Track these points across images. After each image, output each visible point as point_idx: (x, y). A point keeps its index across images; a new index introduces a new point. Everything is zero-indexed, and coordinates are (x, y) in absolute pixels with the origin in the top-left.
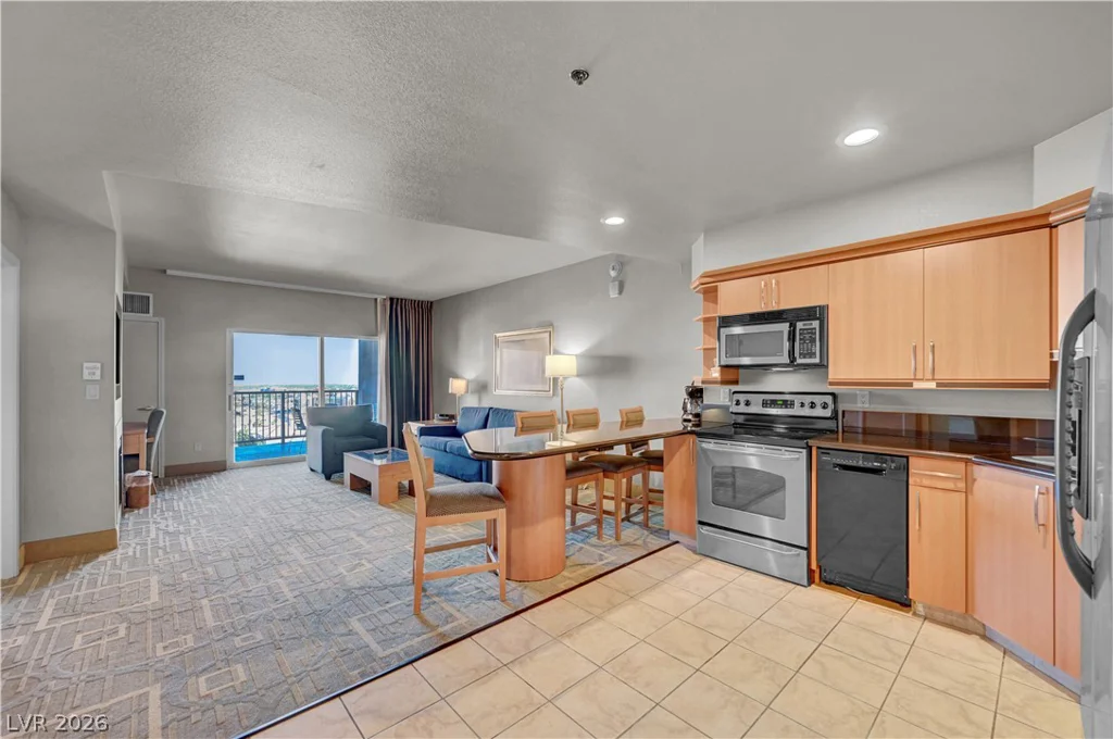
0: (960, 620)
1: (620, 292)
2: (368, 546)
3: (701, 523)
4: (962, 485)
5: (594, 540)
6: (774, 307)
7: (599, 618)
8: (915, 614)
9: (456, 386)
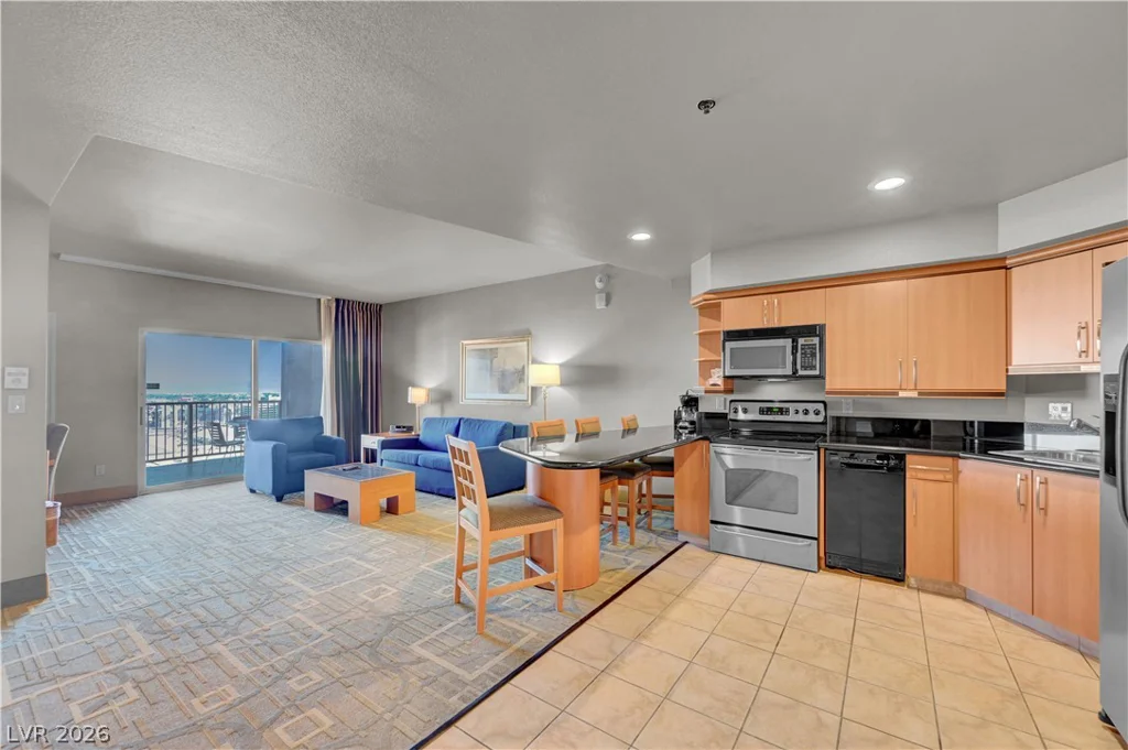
0: (947, 589)
1: (607, 305)
2: (379, 571)
3: (713, 522)
4: (949, 476)
5: (609, 545)
6: (775, 324)
7: (661, 618)
8: (908, 587)
9: (416, 396)
